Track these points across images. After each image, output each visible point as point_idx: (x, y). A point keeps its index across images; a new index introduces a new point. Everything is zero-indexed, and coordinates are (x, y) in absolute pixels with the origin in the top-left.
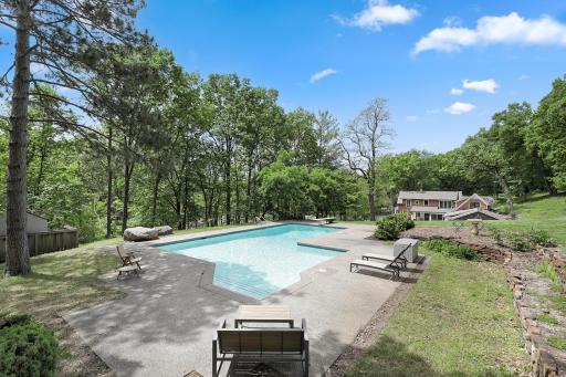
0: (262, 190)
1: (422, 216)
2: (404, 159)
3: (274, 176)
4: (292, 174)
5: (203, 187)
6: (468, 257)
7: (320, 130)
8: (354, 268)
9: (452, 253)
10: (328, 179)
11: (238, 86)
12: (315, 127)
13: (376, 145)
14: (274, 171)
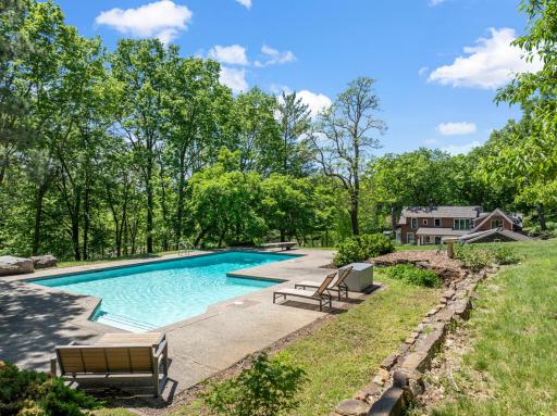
0: (192, 205)
1: (432, 241)
2: (408, 161)
3: (206, 185)
4: (234, 182)
5: (111, 203)
6: (428, 284)
7: (284, 121)
8: (280, 299)
9: (412, 280)
10: (288, 190)
11: (161, 57)
12: (278, 116)
13: (360, 141)
14: (209, 177)
